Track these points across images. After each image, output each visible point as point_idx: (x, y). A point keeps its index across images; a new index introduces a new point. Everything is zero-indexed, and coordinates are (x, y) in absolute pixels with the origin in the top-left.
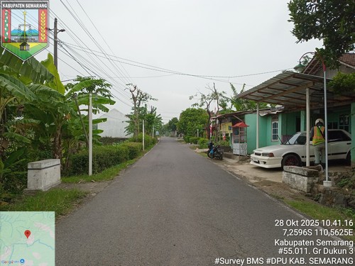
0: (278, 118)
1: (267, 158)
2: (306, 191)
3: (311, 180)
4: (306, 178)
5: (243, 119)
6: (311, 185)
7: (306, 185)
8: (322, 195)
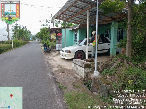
0: (77, 31)
1: (67, 53)
2: (83, 77)
3: (87, 70)
4: (84, 69)
5: (61, 31)
6: (87, 74)
7: (83, 74)
8: (93, 81)
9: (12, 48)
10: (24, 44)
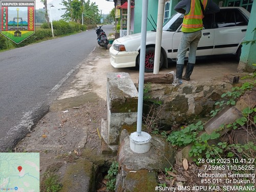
1: (116, 52)
3: (120, 119)
6: (120, 130)
9: (52, 36)
10: (83, 29)
